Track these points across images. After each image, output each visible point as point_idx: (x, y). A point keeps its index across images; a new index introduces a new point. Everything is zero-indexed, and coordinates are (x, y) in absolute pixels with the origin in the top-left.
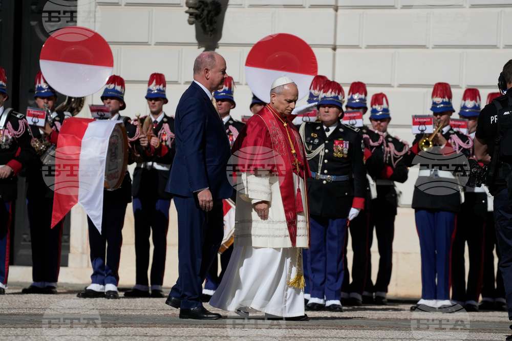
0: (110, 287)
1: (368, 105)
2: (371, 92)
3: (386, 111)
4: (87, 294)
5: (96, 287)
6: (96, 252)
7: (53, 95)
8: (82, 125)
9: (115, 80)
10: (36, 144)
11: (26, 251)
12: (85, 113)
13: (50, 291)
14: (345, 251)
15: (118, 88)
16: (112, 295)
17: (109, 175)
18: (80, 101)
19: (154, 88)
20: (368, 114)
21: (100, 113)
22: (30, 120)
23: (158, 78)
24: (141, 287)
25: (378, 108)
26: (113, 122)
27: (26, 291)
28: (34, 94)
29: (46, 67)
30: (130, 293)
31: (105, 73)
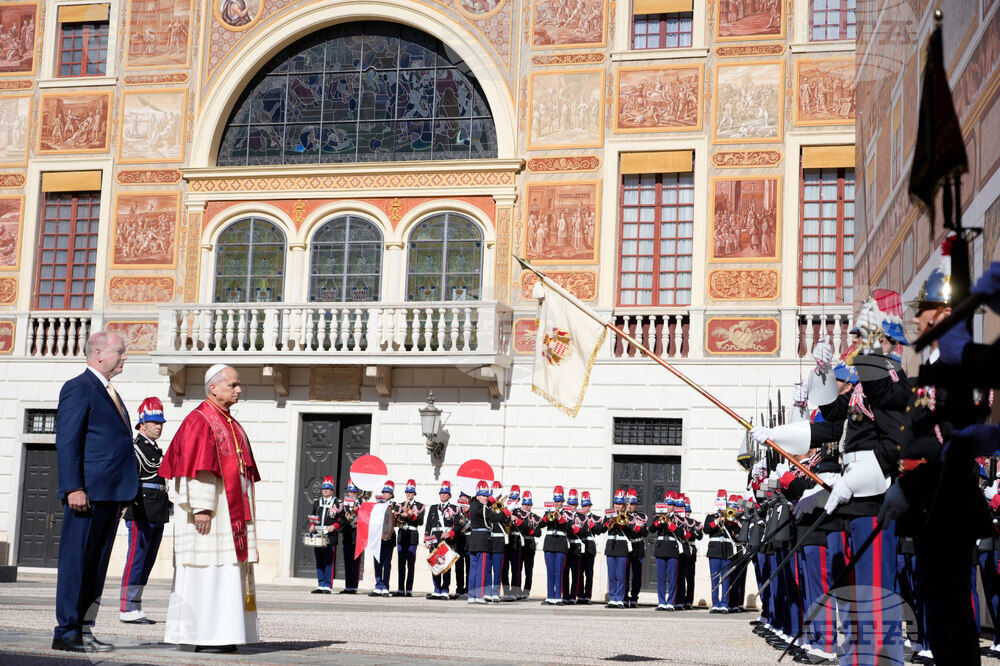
0: (385, 591)
1: (521, 496)
2: (522, 490)
3: (530, 500)
4: (374, 595)
5: (378, 591)
6: (378, 574)
7: (357, 491)
8: (370, 507)
9: (390, 483)
10: (348, 517)
11: (342, 571)
12: (372, 499)
13: (354, 592)
14: (507, 574)
15: (391, 487)
16: (386, 595)
17: (384, 533)
18: (370, 493)
19: (410, 487)
20: (521, 501)
21: (381, 500)
22: (346, 503)
23: (412, 482)
24: (401, 592)
25: (526, 498)
26: (388, 504)
27: (341, 593)
28: (347, 490)
29: (353, 475)
30: (395, 595)
31: (384, 479)
